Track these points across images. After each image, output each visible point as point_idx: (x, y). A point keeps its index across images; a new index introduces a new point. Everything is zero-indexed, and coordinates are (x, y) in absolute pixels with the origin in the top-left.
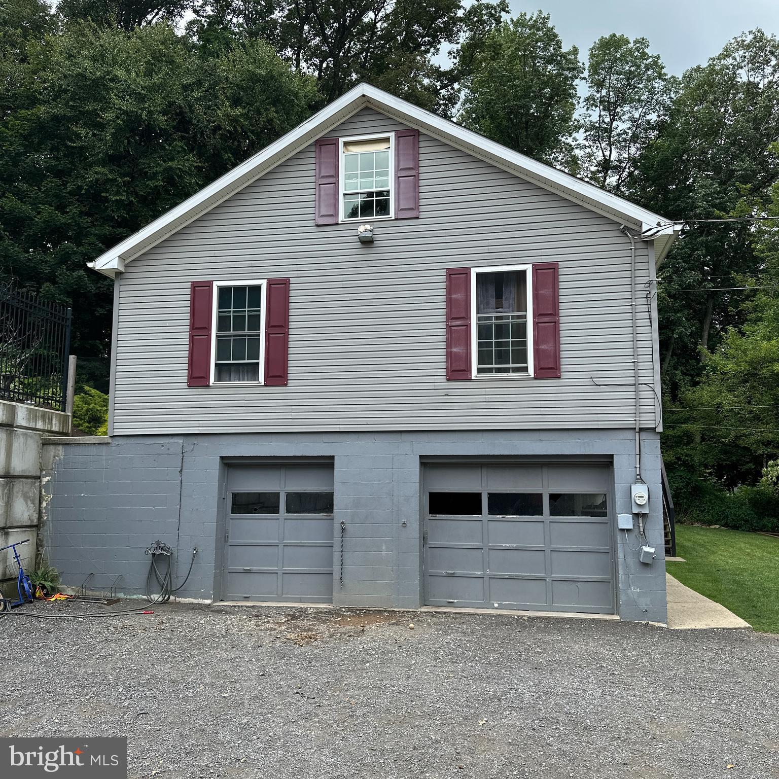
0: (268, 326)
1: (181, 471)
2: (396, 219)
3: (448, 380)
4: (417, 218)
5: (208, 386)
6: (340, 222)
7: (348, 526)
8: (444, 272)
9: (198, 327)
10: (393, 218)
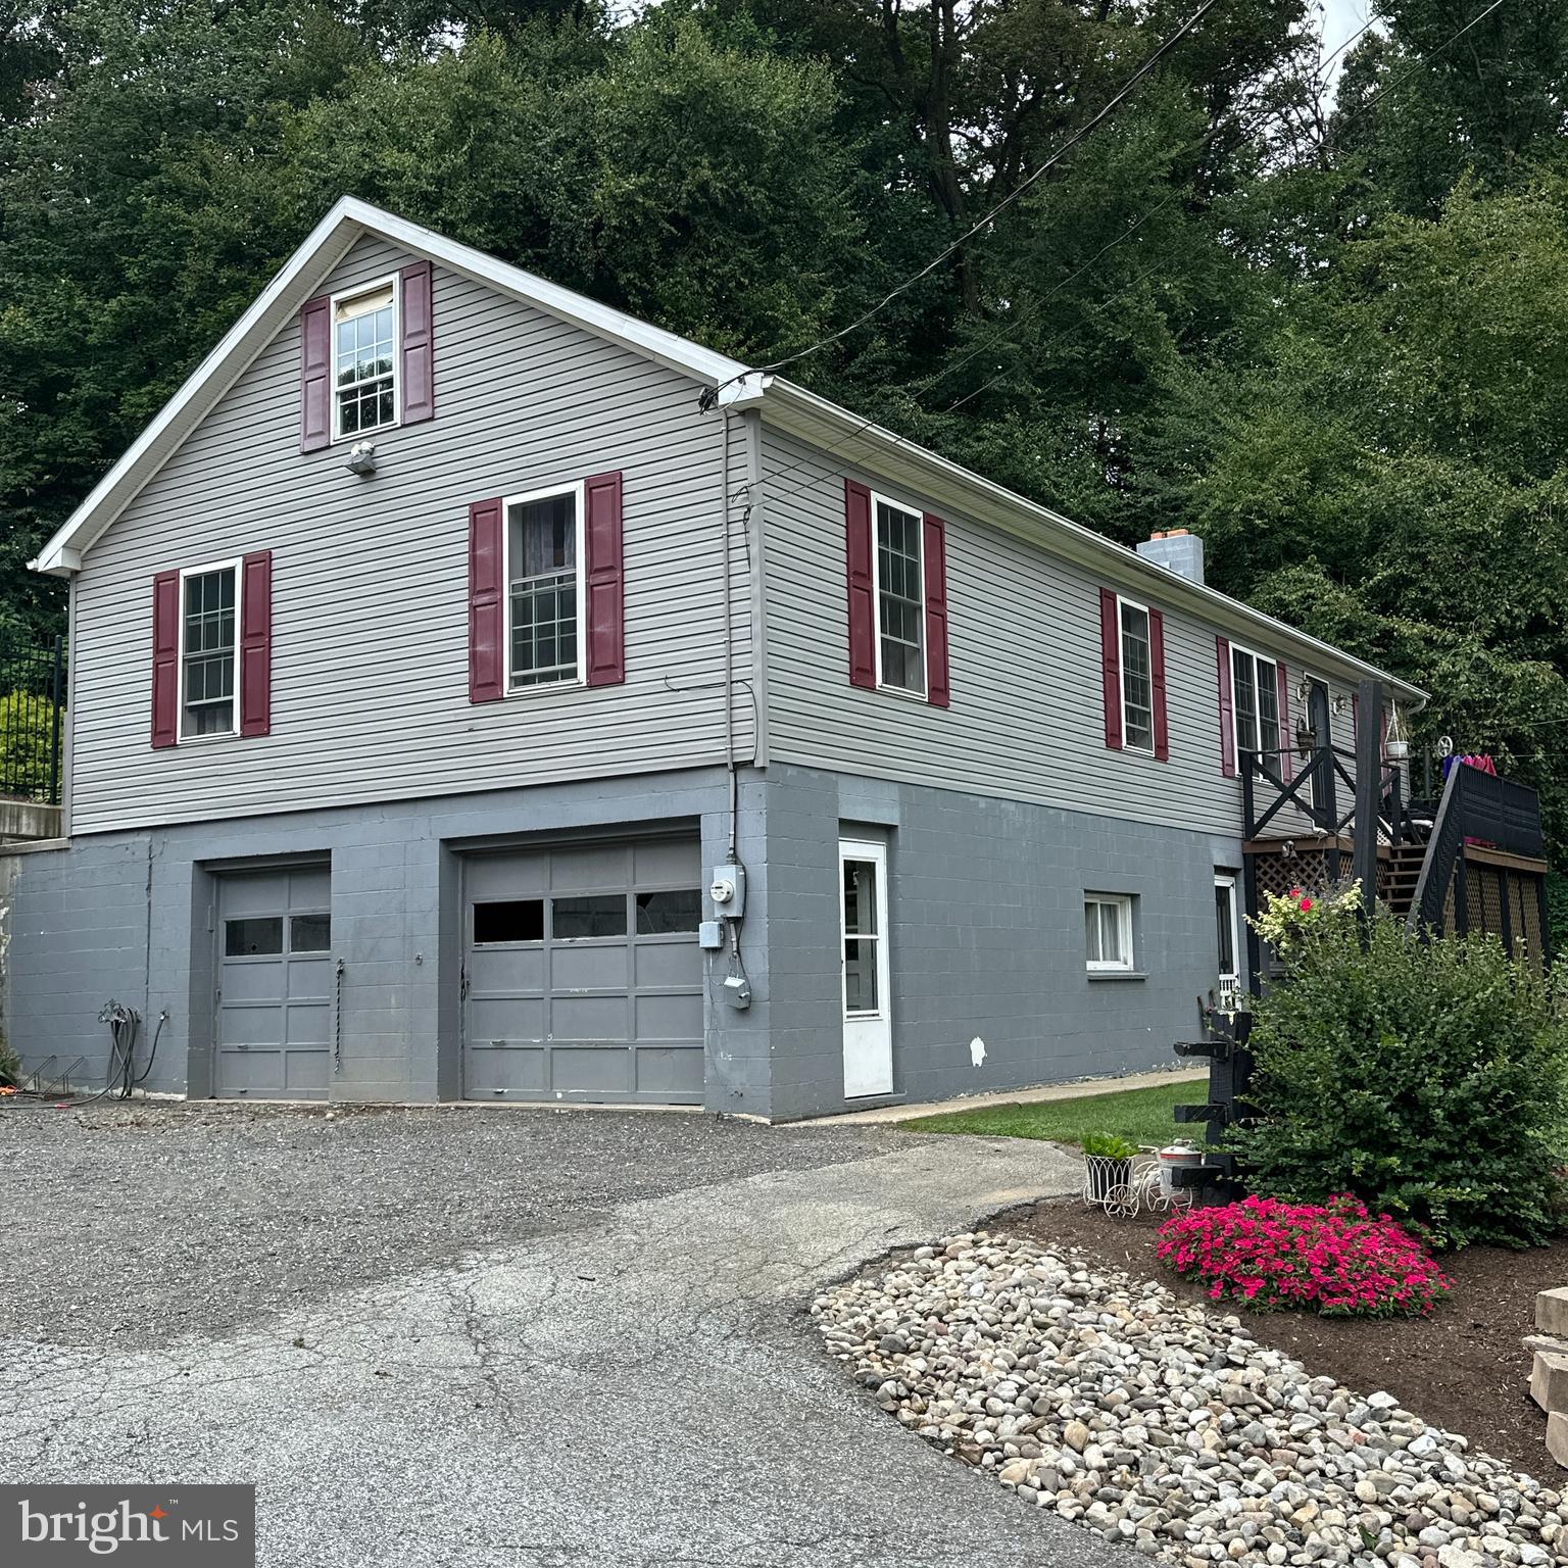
0: (245, 636)
1: (149, 888)
2: (403, 426)
3: (473, 702)
4: (432, 419)
5: (174, 746)
6: (332, 443)
7: (348, 967)
8: (466, 511)
9: (163, 649)
10: (399, 425)
